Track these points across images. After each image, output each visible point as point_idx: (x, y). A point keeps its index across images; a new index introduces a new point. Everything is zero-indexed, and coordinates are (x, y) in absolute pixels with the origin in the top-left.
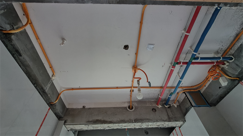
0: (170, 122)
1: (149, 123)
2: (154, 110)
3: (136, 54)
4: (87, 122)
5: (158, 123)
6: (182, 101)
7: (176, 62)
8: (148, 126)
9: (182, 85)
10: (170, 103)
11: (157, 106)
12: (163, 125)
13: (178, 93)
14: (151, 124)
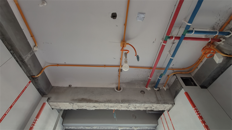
0: (159, 105)
1: (136, 104)
2: (143, 92)
3: (124, 24)
4: (71, 100)
5: (146, 105)
6: (172, 84)
7: (168, 36)
8: (136, 107)
9: (173, 67)
10: (159, 86)
11: (146, 88)
12: (151, 107)
13: (168, 75)
14: (138, 106)
